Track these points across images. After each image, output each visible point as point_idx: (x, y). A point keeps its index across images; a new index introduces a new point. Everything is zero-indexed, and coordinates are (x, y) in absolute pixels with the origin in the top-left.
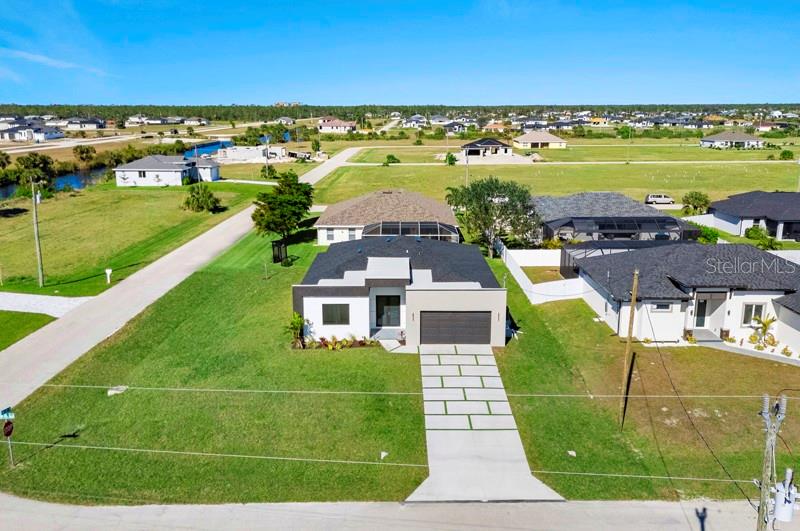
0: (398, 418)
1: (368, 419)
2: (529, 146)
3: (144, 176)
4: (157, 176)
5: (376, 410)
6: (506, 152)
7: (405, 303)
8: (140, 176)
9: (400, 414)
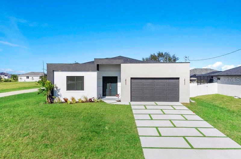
0: (112, 138)
1: (82, 139)
3: (28, 78)
4: (33, 78)
5: (92, 132)
7: (120, 82)
8: (27, 78)
9: (115, 135)
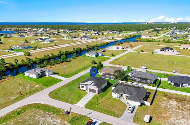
2: (183, 48)
6: (171, 51)
